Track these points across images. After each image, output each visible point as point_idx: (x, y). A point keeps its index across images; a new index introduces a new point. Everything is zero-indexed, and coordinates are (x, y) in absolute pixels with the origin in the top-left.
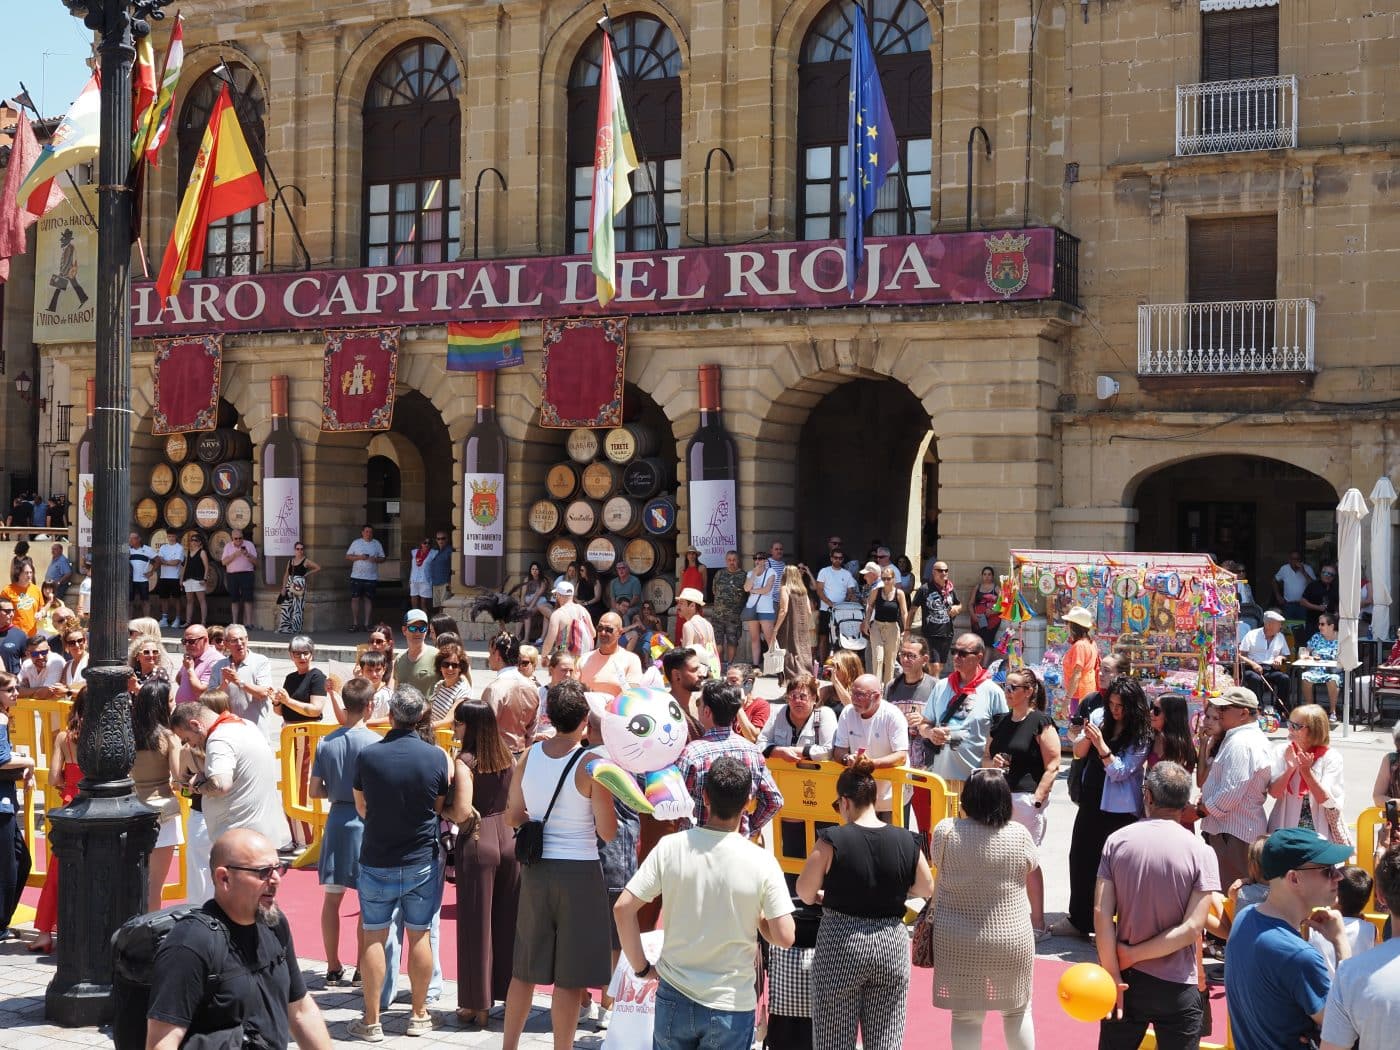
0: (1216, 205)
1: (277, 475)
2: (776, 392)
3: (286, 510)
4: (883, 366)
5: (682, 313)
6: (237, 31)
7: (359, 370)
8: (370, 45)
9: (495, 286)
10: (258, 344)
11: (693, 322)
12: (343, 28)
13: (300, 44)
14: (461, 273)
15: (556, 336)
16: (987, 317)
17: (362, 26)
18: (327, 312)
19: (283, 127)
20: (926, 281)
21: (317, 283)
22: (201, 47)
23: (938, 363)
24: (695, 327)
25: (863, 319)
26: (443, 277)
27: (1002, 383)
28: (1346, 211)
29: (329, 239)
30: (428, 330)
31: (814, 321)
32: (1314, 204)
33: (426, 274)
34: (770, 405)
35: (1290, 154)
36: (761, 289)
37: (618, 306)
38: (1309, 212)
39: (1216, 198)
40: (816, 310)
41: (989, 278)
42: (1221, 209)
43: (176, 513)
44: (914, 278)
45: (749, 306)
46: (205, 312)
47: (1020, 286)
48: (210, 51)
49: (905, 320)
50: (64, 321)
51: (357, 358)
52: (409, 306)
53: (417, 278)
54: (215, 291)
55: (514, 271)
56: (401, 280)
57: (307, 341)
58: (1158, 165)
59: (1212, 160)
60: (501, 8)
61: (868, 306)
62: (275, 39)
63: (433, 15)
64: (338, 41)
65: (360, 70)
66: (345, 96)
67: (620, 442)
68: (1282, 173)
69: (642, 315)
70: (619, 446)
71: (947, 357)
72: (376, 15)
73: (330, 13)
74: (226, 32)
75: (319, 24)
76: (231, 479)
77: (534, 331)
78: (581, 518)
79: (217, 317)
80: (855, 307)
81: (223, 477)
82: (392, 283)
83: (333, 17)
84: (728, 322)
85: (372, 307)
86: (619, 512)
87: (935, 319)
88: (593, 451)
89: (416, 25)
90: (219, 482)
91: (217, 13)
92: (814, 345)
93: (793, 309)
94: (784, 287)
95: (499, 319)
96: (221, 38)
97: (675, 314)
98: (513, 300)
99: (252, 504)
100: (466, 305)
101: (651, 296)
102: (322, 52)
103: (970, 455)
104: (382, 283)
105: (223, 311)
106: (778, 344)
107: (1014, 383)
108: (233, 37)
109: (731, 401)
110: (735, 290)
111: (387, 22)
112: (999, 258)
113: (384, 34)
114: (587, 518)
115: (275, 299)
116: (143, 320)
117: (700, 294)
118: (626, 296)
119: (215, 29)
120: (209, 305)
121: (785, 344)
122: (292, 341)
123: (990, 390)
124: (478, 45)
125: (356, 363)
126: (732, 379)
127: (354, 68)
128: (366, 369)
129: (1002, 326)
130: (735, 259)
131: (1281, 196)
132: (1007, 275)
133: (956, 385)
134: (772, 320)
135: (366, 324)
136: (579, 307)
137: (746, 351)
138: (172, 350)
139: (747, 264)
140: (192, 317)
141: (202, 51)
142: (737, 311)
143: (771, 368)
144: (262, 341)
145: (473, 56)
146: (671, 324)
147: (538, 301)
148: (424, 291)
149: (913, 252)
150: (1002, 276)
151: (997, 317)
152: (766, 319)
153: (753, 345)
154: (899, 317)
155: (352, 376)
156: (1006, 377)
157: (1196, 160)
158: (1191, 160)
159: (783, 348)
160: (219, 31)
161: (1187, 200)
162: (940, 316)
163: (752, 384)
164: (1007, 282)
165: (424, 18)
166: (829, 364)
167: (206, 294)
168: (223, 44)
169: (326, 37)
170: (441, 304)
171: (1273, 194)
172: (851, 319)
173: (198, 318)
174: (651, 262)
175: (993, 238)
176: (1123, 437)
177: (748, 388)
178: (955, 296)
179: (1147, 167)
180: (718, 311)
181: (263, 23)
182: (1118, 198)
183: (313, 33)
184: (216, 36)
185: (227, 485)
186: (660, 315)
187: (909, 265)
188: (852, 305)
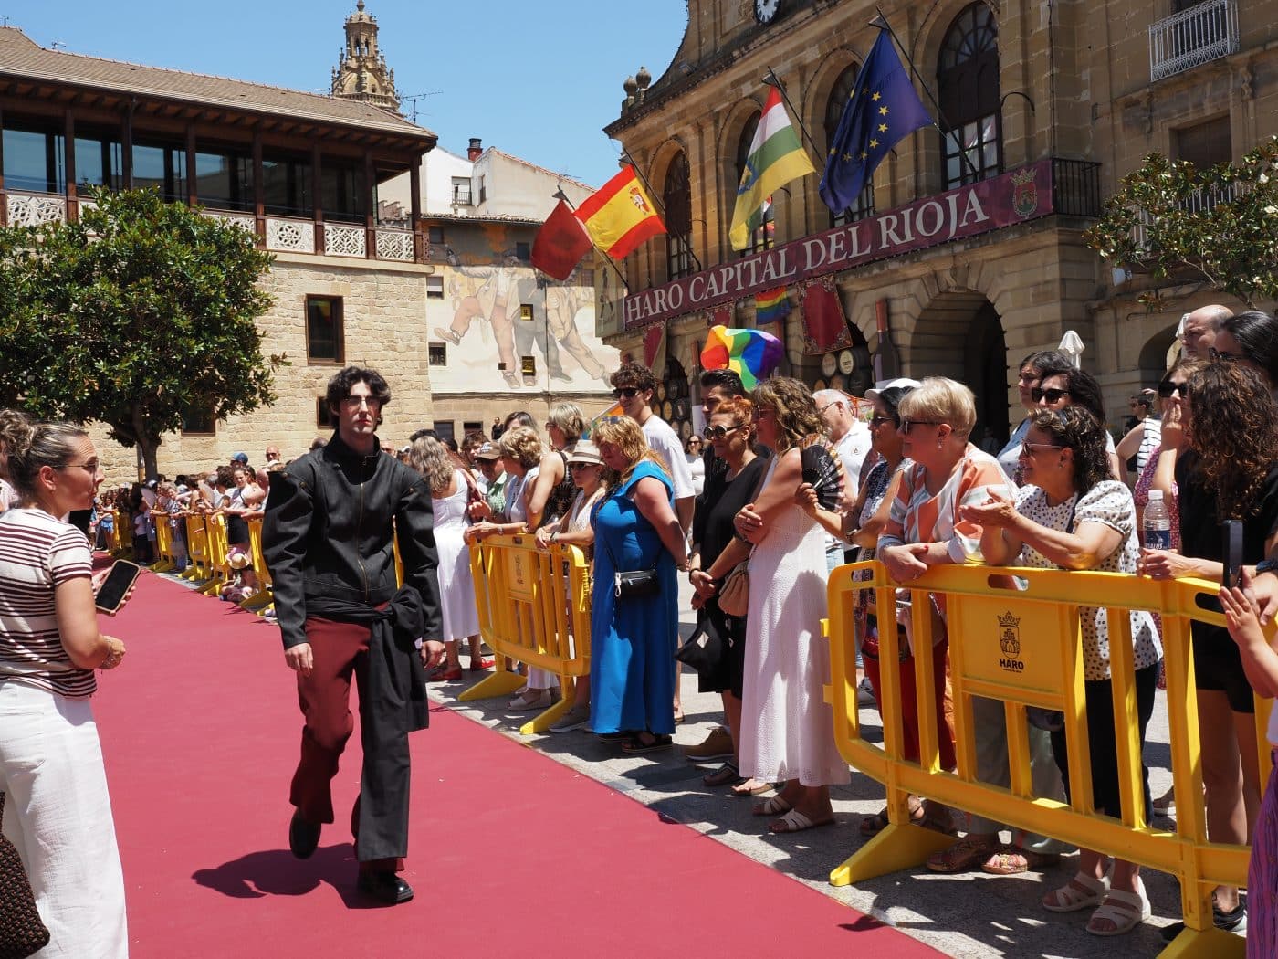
0: (1188, 114)
1: (697, 404)
2: (917, 313)
4: (972, 284)
5: (861, 265)
8: (730, 121)
9: (774, 265)
10: (682, 322)
12: (718, 113)
13: (700, 130)
14: (760, 259)
15: (803, 293)
16: (1017, 236)
17: (725, 109)
18: (706, 297)
20: (981, 217)
21: (702, 279)
23: (1002, 275)
24: (866, 275)
26: (752, 263)
27: (1038, 284)
29: (717, 250)
30: (748, 300)
31: (925, 257)
32: (1253, 96)
33: (746, 263)
34: (914, 322)
35: (1228, 60)
36: (897, 241)
37: (830, 267)
38: (1251, 104)
39: (1187, 109)
40: (924, 250)
41: (1015, 206)
42: (1192, 116)
44: (973, 215)
45: (893, 254)
46: (661, 308)
47: (1034, 208)
49: (972, 248)
50: (606, 323)
52: (739, 286)
54: (663, 294)
55: (782, 253)
56: (735, 269)
57: (700, 317)
58: (1141, 92)
59: (1176, 79)
61: (951, 241)
62: (689, 130)
64: (716, 122)
65: (728, 138)
66: (722, 157)
67: (846, 361)
68: (1231, 76)
69: (841, 271)
70: (846, 363)
71: (1006, 270)
72: (730, 102)
73: (711, 105)
74: (671, 132)
75: (707, 115)
76: (682, 409)
77: (792, 293)
79: (666, 309)
80: (944, 243)
81: (679, 408)
82: (732, 272)
83: (713, 110)
84: (881, 268)
85: (724, 291)
87: (987, 243)
88: (834, 368)
89: (748, 102)
90: (678, 411)
91: (667, 120)
92: (933, 275)
93: (912, 252)
94: (909, 237)
95: (777, 287)
96: (670, 135)
97: (855, 267)
98: (783, 274)
99: (691, 423)
100: (763, 281)
101: (844, 258)
102: (709, 130)
103: (1024, 341)
104: (728, 274)
105: (668, 305)
106: (914, 278)
107: (1047, 282)
108: (674, 133)
109: (896, 323)
110: (885, 244)
111: (735, 104)
112: (1020, 190)
113: (736, 112)
115: (686, 293)
116: (639, 317)
117: (868, 251)
118: (833, 260)
120: (662, 302)
121: (921, 277)
122: (694, 318)
123: (1031, 291)
126: (896, 307)
127: (724, 138)
129: (1030, 240)
130: (883, 221)
131: (1231, 97)
132: (1025, 201)
133: (1013, 290)
134: (903, 261)
135: (722, 302)
136: (811, 271)
137: (901, 285)
138: (649, 331)
139: (889, 222)
140: (655, 311)
142: (886, 259)
143: (915, 296)
144: (683, 320)
147: (794, 272)
148: (745, 274)
149: (972, 196)
150: (1022, 203)
151: (1022, 234)
152: (900, 261)
153: (904, 281)
154: (968, 246)
156: (1040, 279)
157: (1166, 82)
158: (1164, 84)
159: (918, 281)
161: (1168, 116)
162: (991, 241)
163: (905, 309)
164: (1026, 207)
165: (751, 96)
166: (944, 287)
167: (661, 296)
168: (671, 138)
169: (710, 121)
170: (753, 282)
171: (1225, 96)
172: (944, 252)
173: (658, 311)
174: (843, 233)
175: (1015, 175)
176: (1136, 314)
177: (904, 312)
178: (998, 224)
179: (1135, 96)
180: (875, 261)
181: (684, 120)
182: (1126, 125)
183: (705, 121)
185: (681, 413)
186: (849, 268)
187: (971, 206)
188: (942, 242)
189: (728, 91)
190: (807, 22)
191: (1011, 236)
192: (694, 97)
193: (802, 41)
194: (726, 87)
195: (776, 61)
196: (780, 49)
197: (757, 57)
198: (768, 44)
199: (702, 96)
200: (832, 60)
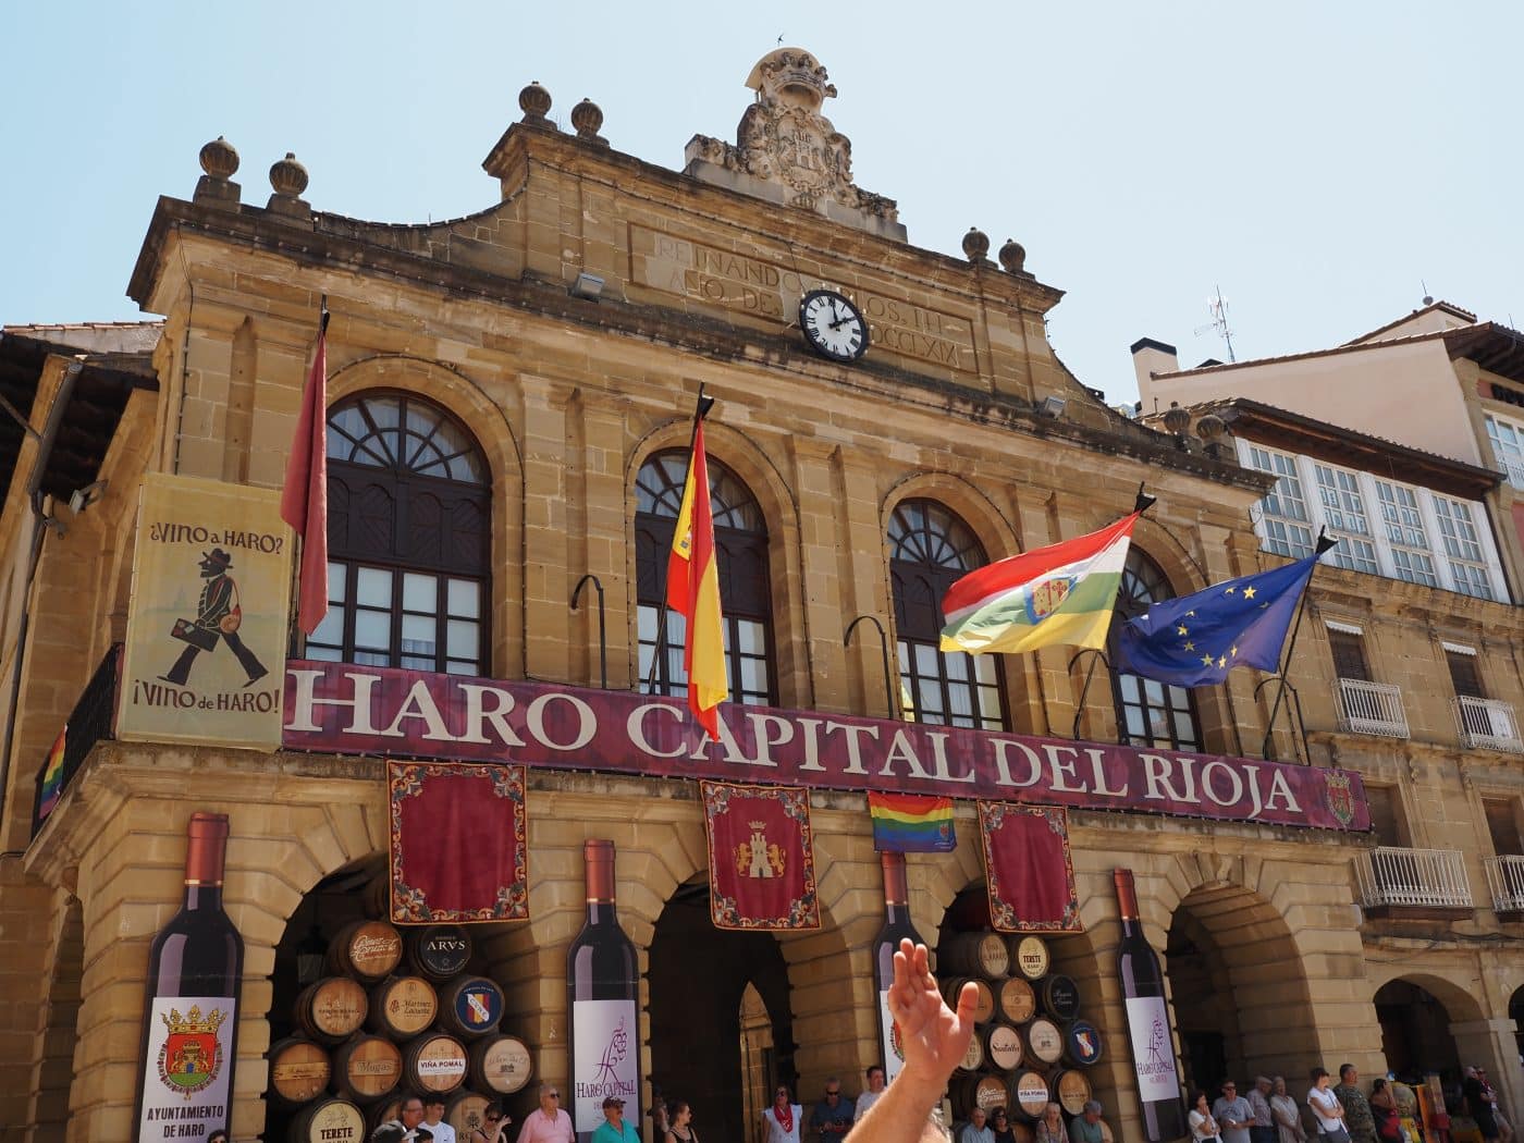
1: (598, 995)
2: (1175, 903)
3: (614, 1053)
5: (1112, 810)
6: (471, 355)
7: (758, 843)
9: (916, 752)
10: (583, 787)
11: (1122, 821)
13: (574, 400)
14: (874, 731)
15: (996, 821)
16: (1337, 843)
17: (650, 410)
18: (699, 755)
19: (549, 499)
20: (1293, 807)
21: (679, 715)
22: (396, 354)
24: (1124, 827)
25: (1254, 835)
26: (850, 732)
28: (1430, 790)
30: (838, 797)
33: (831, 726)
35: (1407, 744)
36: (1174, 796)
37: (1053, 794)
38: (1414, 788)
39: (1367, 768)
41: (1331, 809)
43: (372, 1067)
44: (1285, 801)
45: (1161, 811)
46: (488, 728)
47: (1350, 818)
48: (410, 366)
50: (205, 704)
51: (754, 825)
52: (812, 762)
53: (820, 730)
54: (507, 701)
55: (937, 740)
56: (799, 732)
57: (666, 793)
59: (1369, 740)
60: (838, 447)
62: (537, 386)
63: (748, 429)
67: (1031, 954)
68: (1394, 756)
69: (1077, 808)
70: (1030, 959)
71: (1292, 878)
72: (679, 405)
73: (616, 382)
75: (602, 389)
76: (490, 1005)
78: (1006, 1049)
79: (510, 738)
80: (1251, 822)
81: (475, 1001)
82: (787, 733)
83: (622, 388)
85: (763, 758)
86: (1046, 1039)
88: (1006, 964)
89: (721, 435)
90: (467, 1010)
92: (1195, 857)
93: (1196, 817)
94: (1190, 797)
95: (930, 794)
97: (1105, 810)
98: (941, 773)
99: (533, 1049)
100: (887, 771)
101: (1083, 789)
103: (1326, 972)
104: (774, 730)
105: (522, 732)
106: (1169, 853)
107: (1338, 905)
110: (1153, 793)
112: (1335, 791)
113: (680, 430)
114: (1013, 1048)
115: (612, 726)
116: (362, 724)
117: (1124, 793)
118: (1057, 784)
119: (434, 341)
120: (496, 718)
121: (1177, 853)
122: (643, 790)
123: (1327, 912)
124: (812, 477)
125: (753, 832)
126: (1140, 887)
127: (642, 457)
128: (769, 841)
130: (1148, 761)
132: (1342, 808)
133: (1305, 905)
134: (1187, 827)
135: (755, 780)
136: (1016, 790)
137: (1142, 857)
138: (427, 783)
139: (1157, 766)
140: (463, 732)
141: (396, 362)
142: (1160, 814)
143: (1166, 876)
144: (591, 784)
145: (805, 489)
146: (1102, 820)
147: (971, 780)
148: (832, 746)
149: (1279, 777)
150: (1340, 808)
151: (1340, 844)
152: (1182, 826)
153: (1150, 852)
155: (749, 850)
159: (1169, 859)
160: (440, 346)
162: (1306, 838)
163: (1153, 894)
164: (1343, 813)
166: (1210, 877)
167: (490, 703)
168: (438, 363)
169: (612, 407)
170: (856, 766)
171: (1395, 771)
173: (474, 734)
174: (1073, 751)
175: (1329, 775)
177: (1151, 897)
178: (1313, 822)
180: (1146, 813)
181: (515, 360)
183: (598, 398)
184: (433, 350)
185: (482, 1014)
186: (1090, 809)
187: (1278, 788)
188: (1239, 818)
189: (672, 387)
190: (915, 407)
191: (1331, 842)
192: (566, 339)
193: (881, 421)
194: (670, 377)
195: (823, 416)
196: (831, 403)
197: (782, 383)
198: (830, 385)
199: (581, 348)
200: (933, 481)
